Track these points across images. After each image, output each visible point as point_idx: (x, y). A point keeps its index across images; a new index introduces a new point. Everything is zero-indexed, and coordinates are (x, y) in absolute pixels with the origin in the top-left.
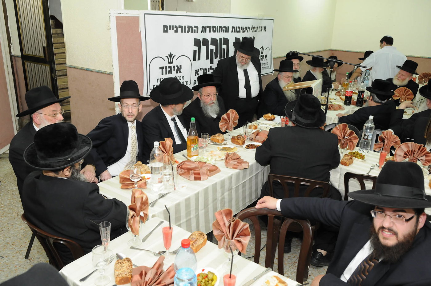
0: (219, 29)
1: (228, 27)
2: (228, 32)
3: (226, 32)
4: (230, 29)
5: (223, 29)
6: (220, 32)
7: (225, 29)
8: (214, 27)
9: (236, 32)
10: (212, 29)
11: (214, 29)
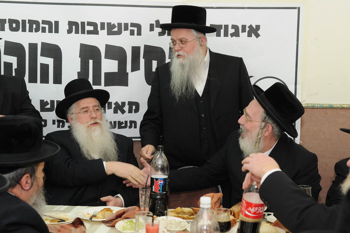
0: (27, 25)
1: (57, 23)
2: (57, 31)
3: (50, 31)
4: (64, 27)
5: (41, 25)
6: (31, 30)
7: (47, 26)
8: (11, 21)
9: (83, 32)
10: (7, 26)
11: (14, 25)
